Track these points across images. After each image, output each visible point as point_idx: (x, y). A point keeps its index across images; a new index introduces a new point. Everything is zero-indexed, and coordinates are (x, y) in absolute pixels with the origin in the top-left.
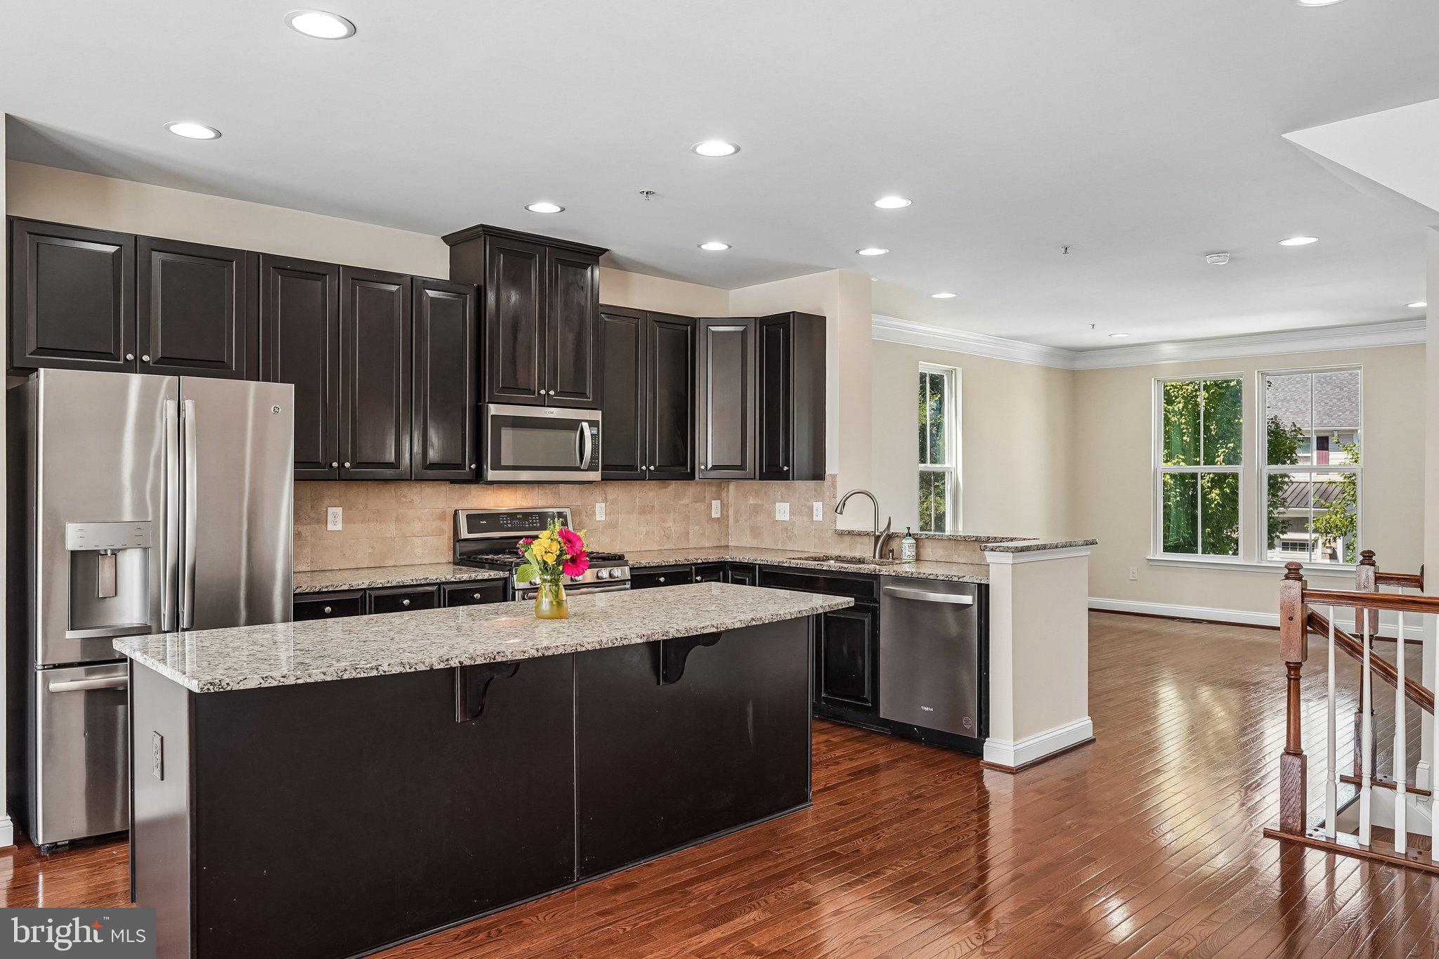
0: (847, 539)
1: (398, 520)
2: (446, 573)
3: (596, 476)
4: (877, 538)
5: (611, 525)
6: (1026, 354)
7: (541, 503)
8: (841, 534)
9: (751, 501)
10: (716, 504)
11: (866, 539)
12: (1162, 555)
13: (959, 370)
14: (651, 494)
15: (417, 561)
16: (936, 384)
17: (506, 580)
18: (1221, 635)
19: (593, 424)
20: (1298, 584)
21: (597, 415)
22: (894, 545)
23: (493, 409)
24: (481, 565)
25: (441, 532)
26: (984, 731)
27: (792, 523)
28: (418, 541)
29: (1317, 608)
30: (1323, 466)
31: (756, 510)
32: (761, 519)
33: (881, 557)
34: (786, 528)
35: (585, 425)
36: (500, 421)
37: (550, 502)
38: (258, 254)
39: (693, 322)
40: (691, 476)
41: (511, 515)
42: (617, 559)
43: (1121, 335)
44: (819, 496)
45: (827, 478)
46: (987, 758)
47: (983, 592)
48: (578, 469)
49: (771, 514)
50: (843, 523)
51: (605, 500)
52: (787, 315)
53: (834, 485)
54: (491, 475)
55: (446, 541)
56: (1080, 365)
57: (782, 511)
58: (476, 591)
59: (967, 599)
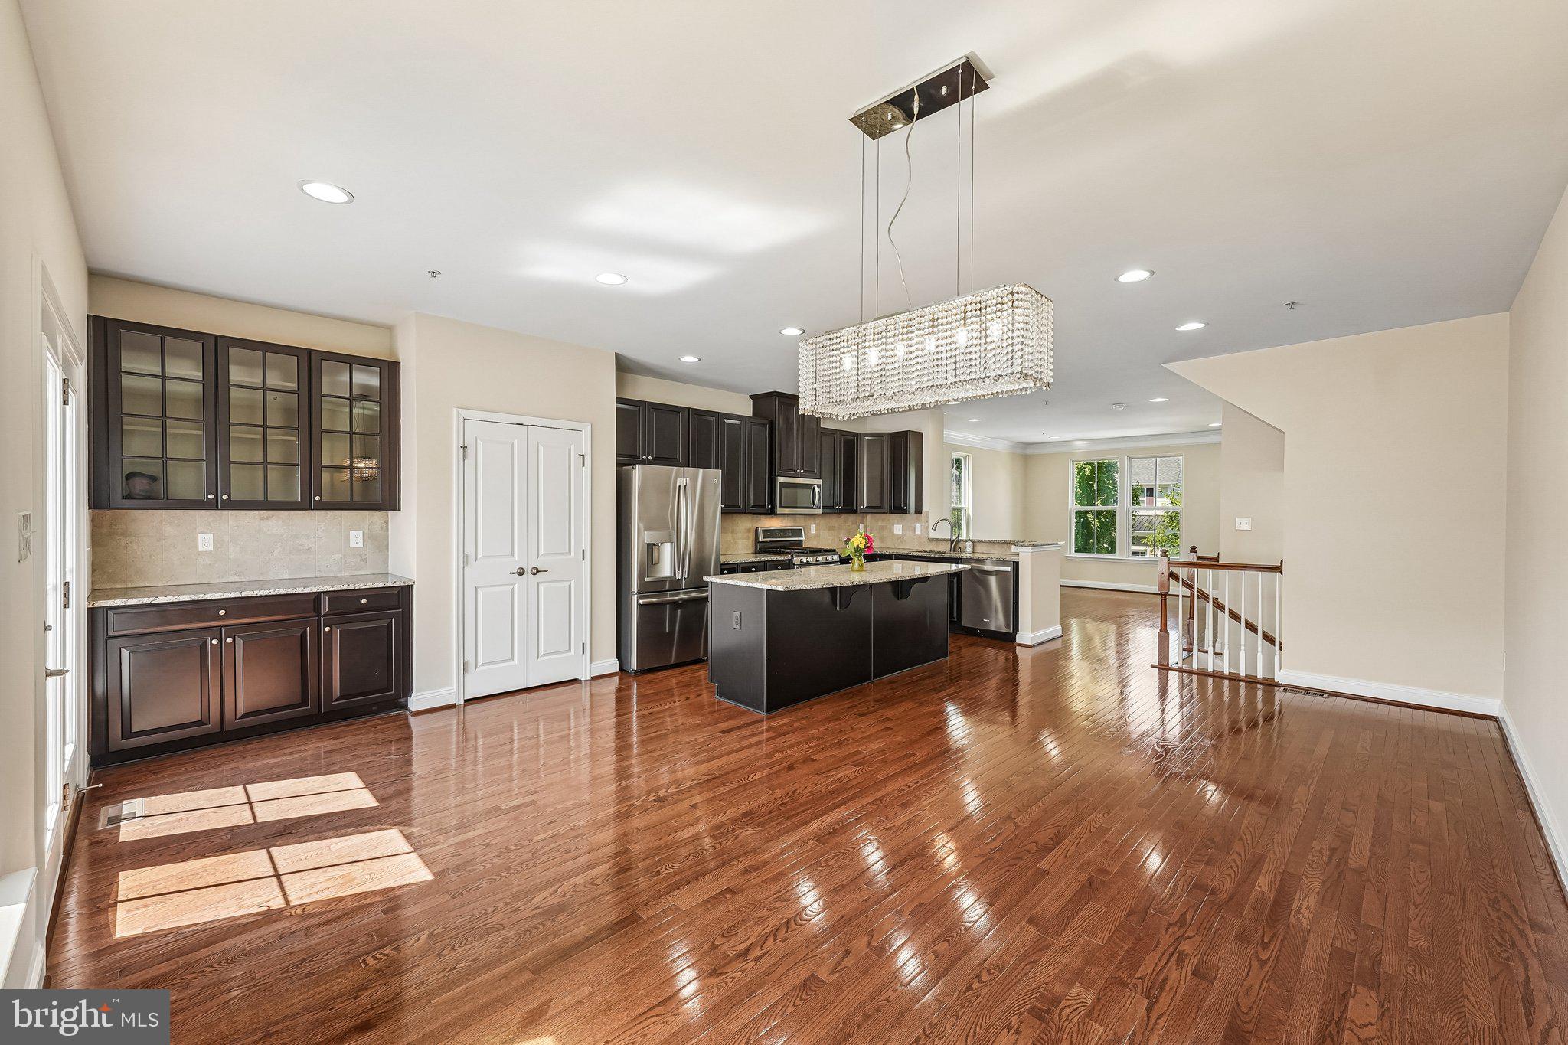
0: (934, 542)
1: (732, 532)
2: (753, 558)
3: (820, 511)
4: (952, 542)
5: (817, 536)
6: (1002, 446)
7: (789, 524)
8: (931, 540)
9: (880, 524)
10: (861, 525)
11: (945, 543)
12: (1073, 554)
13: (971, 455)
14: (834, 520)
15: (740, 552)
16: (958, 461)
17: (789, 560)
18: (1107, 596)
19: (819, 486)
20: (1166, 559)
21: (820, 482)
22: (960, 545)
23: (781, 479)
24: (770, 553)
25: (748, 538)
26: (1016, 629)
27: (903, 535)
28: (740, 542)
29: (1173, 569)
30: (1149, 506)
31: (882, 528)
32: (886, 533)
33: (954, 551)
34: (900, 538)
35: (816, 486)
36: (782, 485)
37: (793, 524)
38: (689, 409)
39: (857, 435)
40: (856, 512)
41: (780, 530)
42: (832, 551)
43: (1055, 437)
44: (918, 521)
45: (923, 513)
46: (1018, 641)
47: (1016, 566)
48: (812, 508)
49: (891, 531)
50: (932, 535)
51: (815, 524)
52: (906, 432)
53: (927, 515)
54: (779, 511)
55: (751, 541)
56: (1030, 451)
57: (898, 529)
58: (752, 567)
59: (1008, 569)
